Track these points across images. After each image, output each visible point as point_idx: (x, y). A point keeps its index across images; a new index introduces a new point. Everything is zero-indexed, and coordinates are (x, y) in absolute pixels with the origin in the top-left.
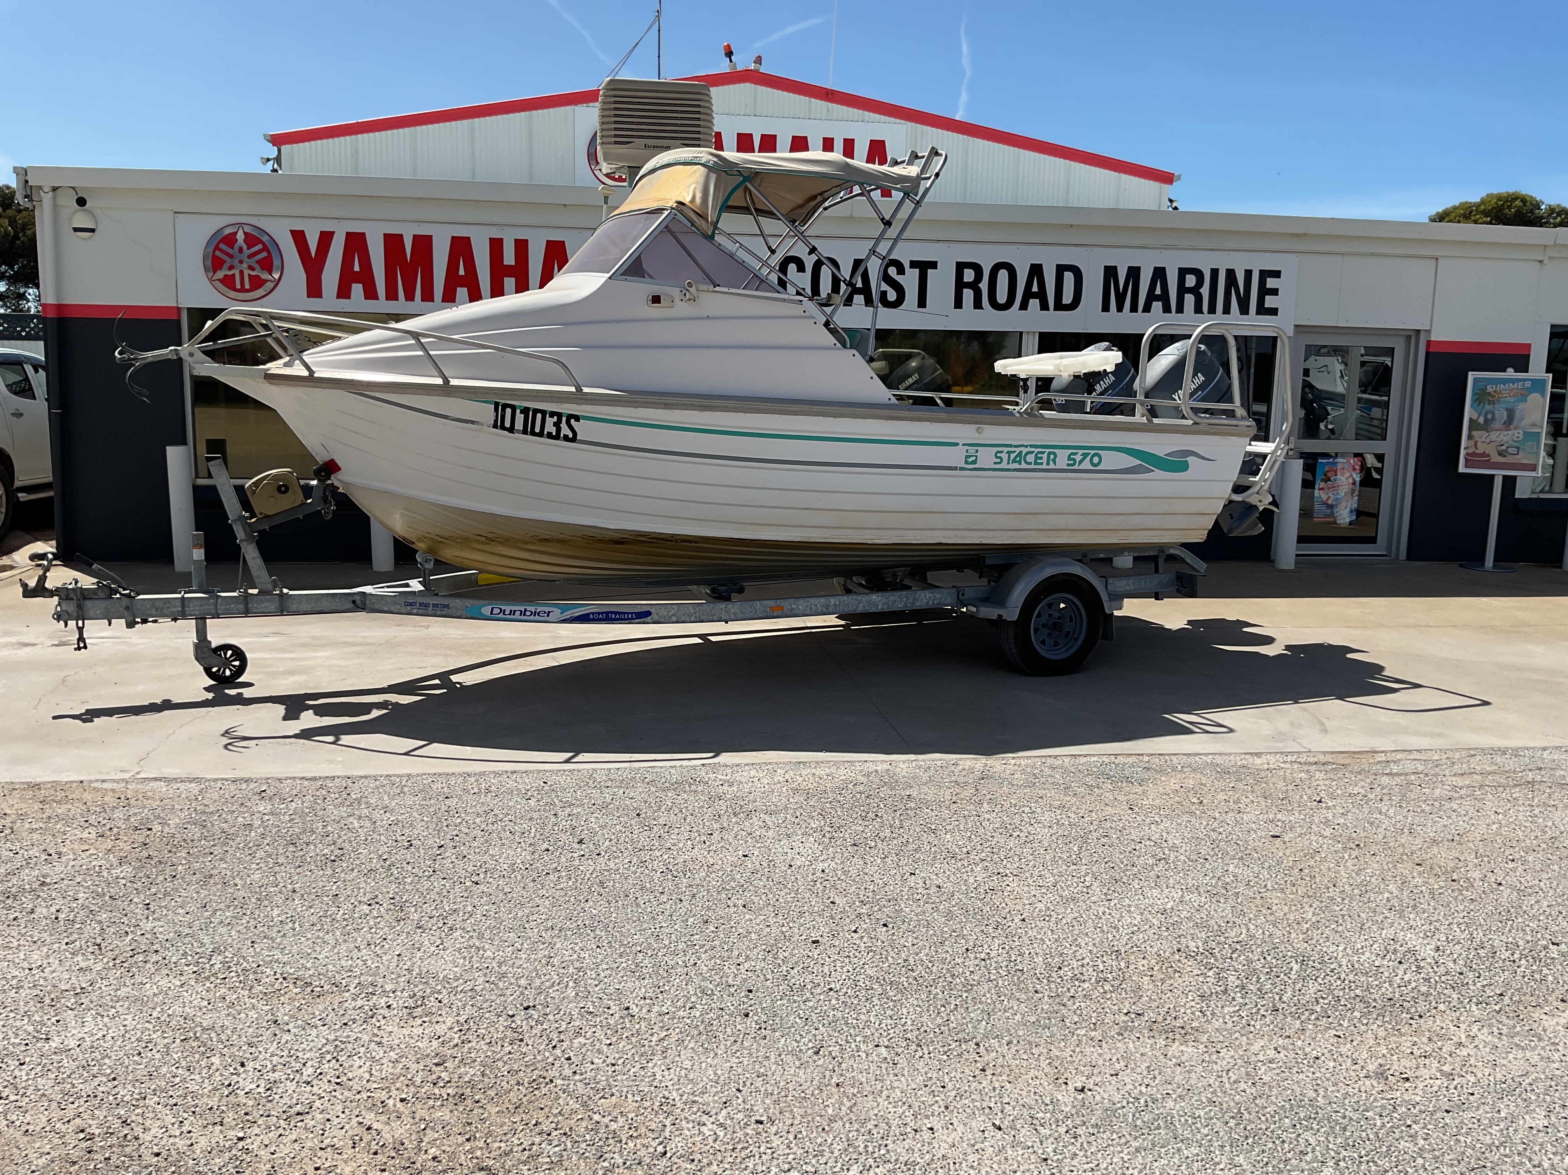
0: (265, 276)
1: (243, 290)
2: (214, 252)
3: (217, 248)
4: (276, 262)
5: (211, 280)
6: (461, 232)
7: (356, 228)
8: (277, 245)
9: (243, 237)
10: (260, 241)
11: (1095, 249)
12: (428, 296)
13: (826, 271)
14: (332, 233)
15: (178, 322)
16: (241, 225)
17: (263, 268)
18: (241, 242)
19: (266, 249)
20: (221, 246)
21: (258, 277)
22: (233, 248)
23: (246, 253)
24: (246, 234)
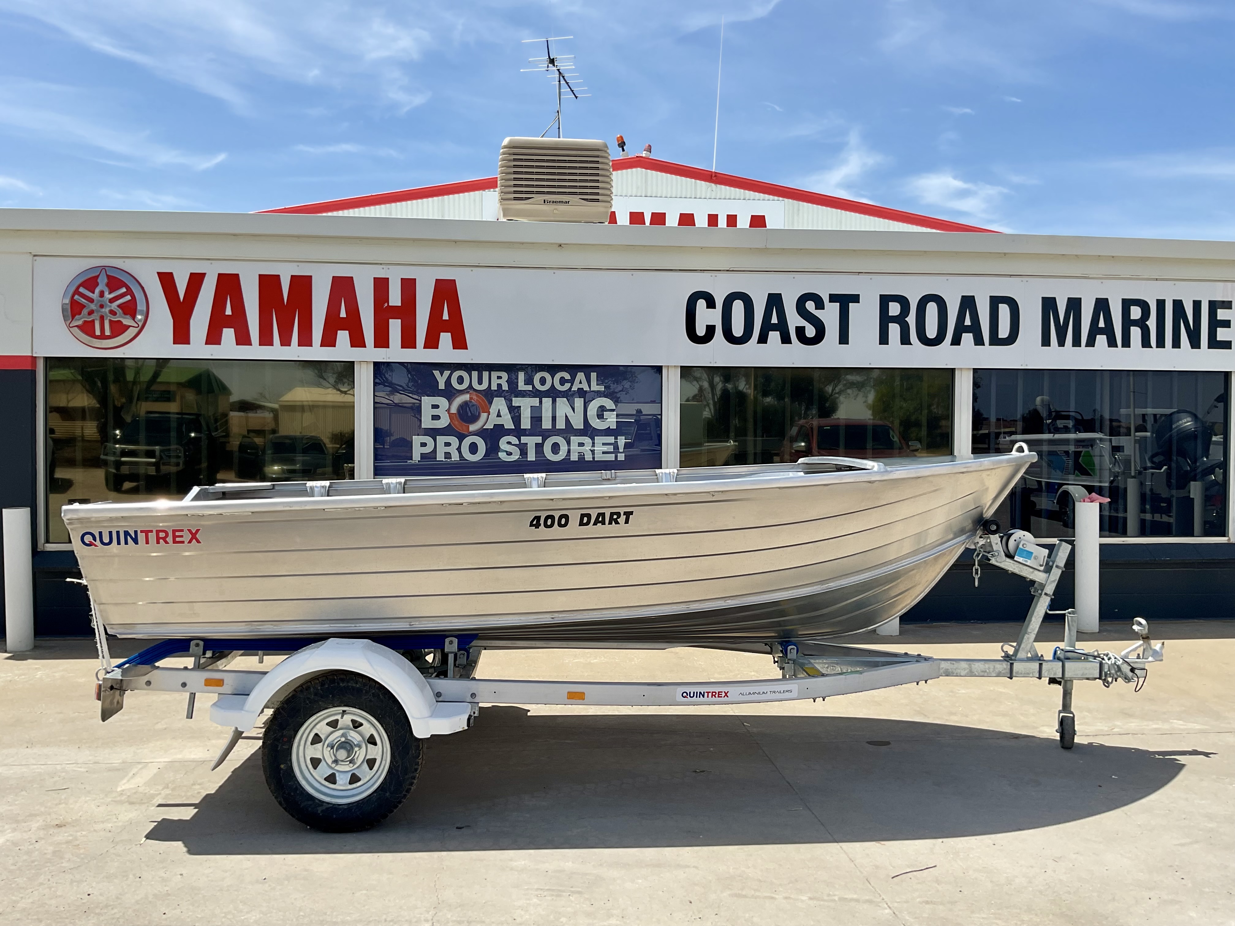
0: (127, 321)
1: (103, 337)
2: (73, 296)
3: (77, 292)
4: (141, 306)
5: (69, 327)
6: (343, 271)
7: (229, 269)
8: (143, 288)
9: (106, 280)
10: (123, 284)
11: (1030, 279)
12: (306, 340)
13: (738, 307)
14: (203, 275)
15: (33, 373)
16: (104, 268)
17: (125, 313)
18: (102, 285)
19: (130, 291)
20: (82, 290)
21: (120, 322)
22: (93, 293)
23: (108, 296)
24: (108, 277)
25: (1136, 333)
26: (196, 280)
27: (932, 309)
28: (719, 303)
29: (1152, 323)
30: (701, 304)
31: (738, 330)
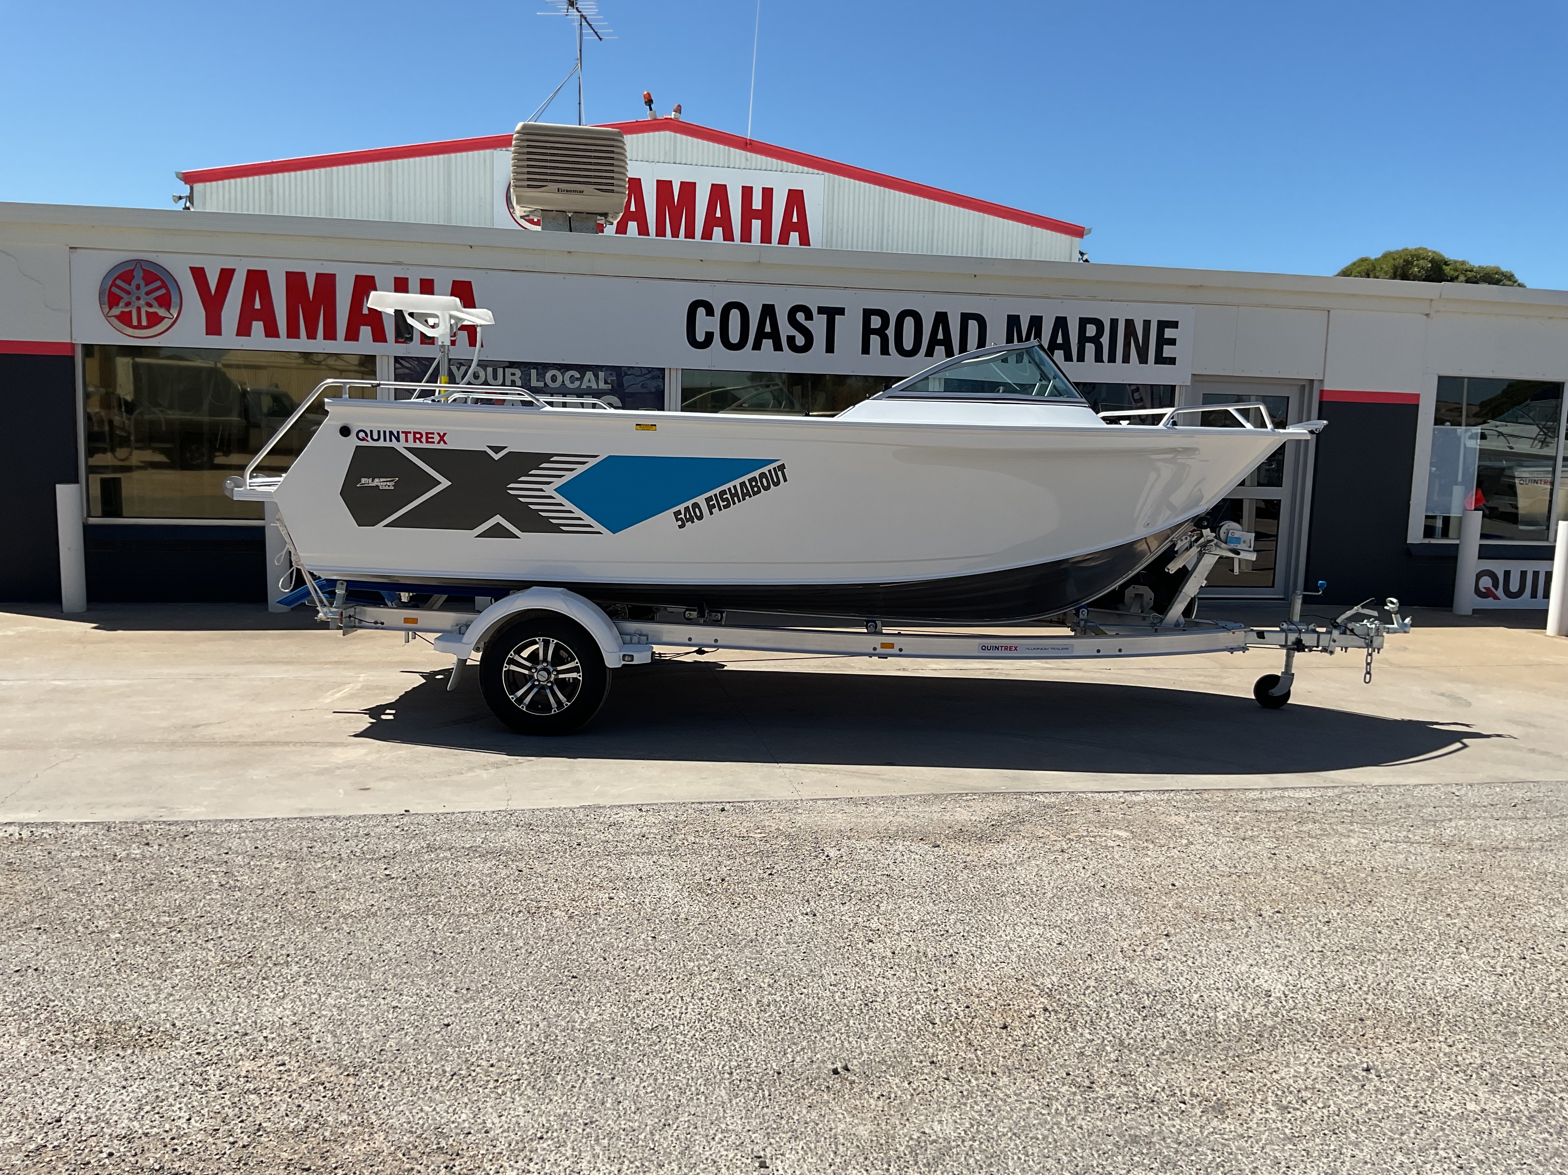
0: (162, 312)
1: (139, 327)
2: (111, 287)
3: (114, 284)
4: (175, 299)
5: (107, 316)
6: (365, 271)
7: (257, 265)
8: (176, 281)
9: (142, 274)
10: (158, 278)
11: (998, 298)
12: (330, 334)
13: (735, 315)
14: (233, 271)
15: (72, 359)
16: (138, 262)
17: (161, 305)
18: (138, 279)
19: (164, 285)
20: (118, 282)
21: (156, 314)
22: (130, 284)
23: (144, 289)
24: (144, 270)
25: (1090, 348)
26: (227, 275)
27: (909, 322)
28: (718, 312)
29: (1105, 340)
30: (701, 311)
31: (734, 337)
